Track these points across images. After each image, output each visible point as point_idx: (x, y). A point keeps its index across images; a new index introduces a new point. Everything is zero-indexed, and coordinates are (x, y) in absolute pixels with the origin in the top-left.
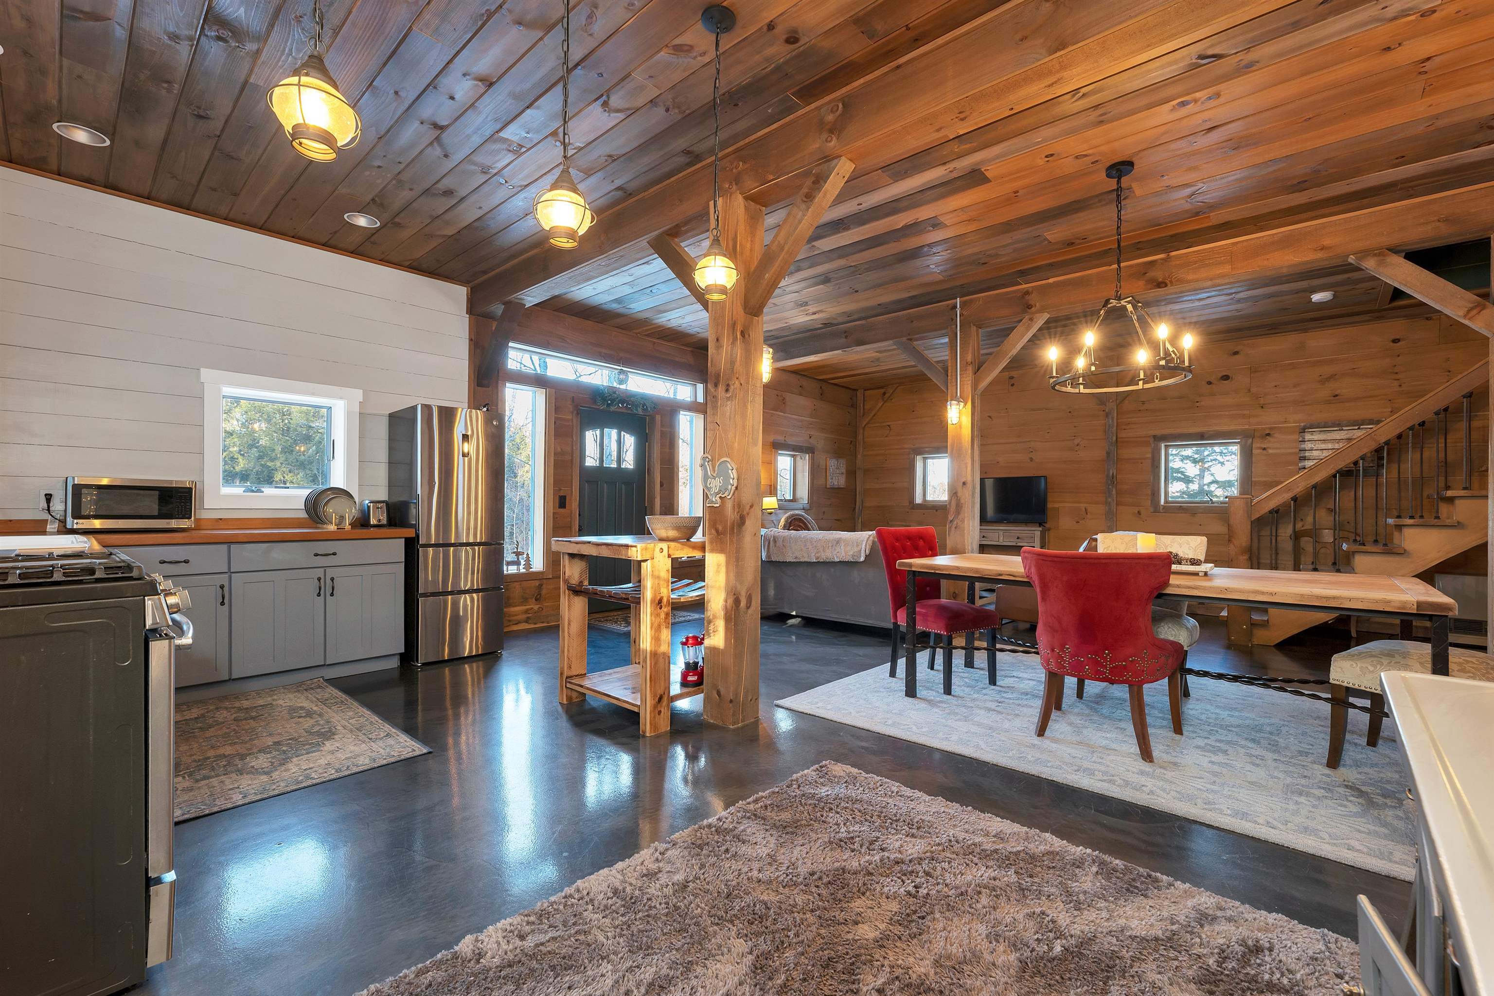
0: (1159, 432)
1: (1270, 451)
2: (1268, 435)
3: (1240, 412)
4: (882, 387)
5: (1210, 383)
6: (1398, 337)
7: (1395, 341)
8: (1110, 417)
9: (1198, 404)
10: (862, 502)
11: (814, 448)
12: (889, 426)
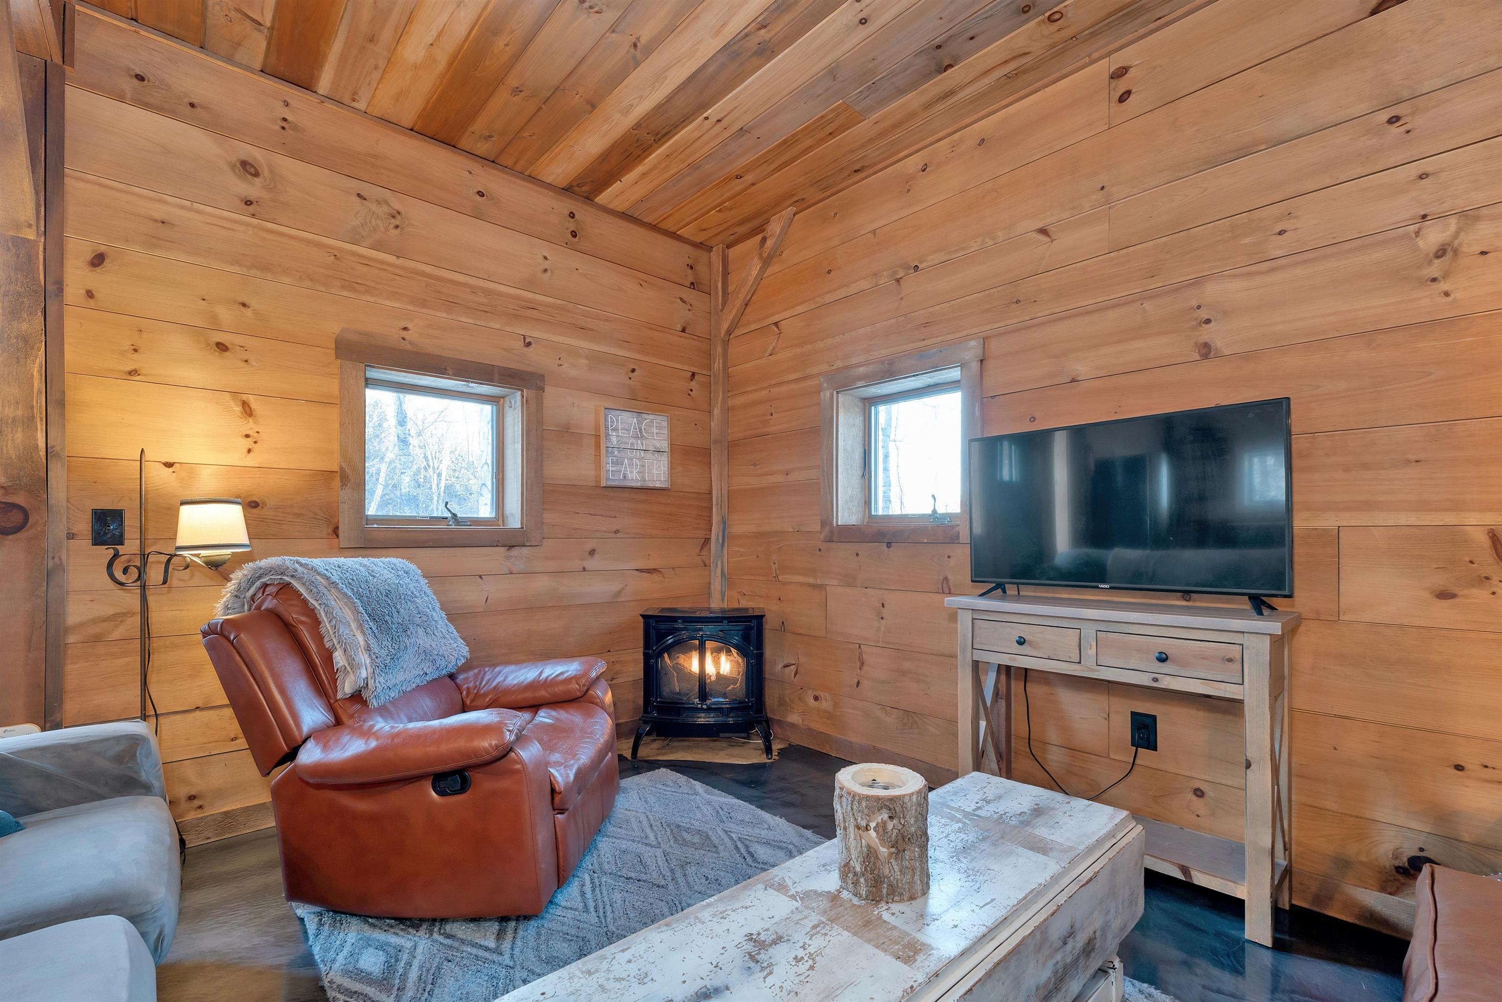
10: (724, 522)
11: (542, 377)
12: (776, 324)
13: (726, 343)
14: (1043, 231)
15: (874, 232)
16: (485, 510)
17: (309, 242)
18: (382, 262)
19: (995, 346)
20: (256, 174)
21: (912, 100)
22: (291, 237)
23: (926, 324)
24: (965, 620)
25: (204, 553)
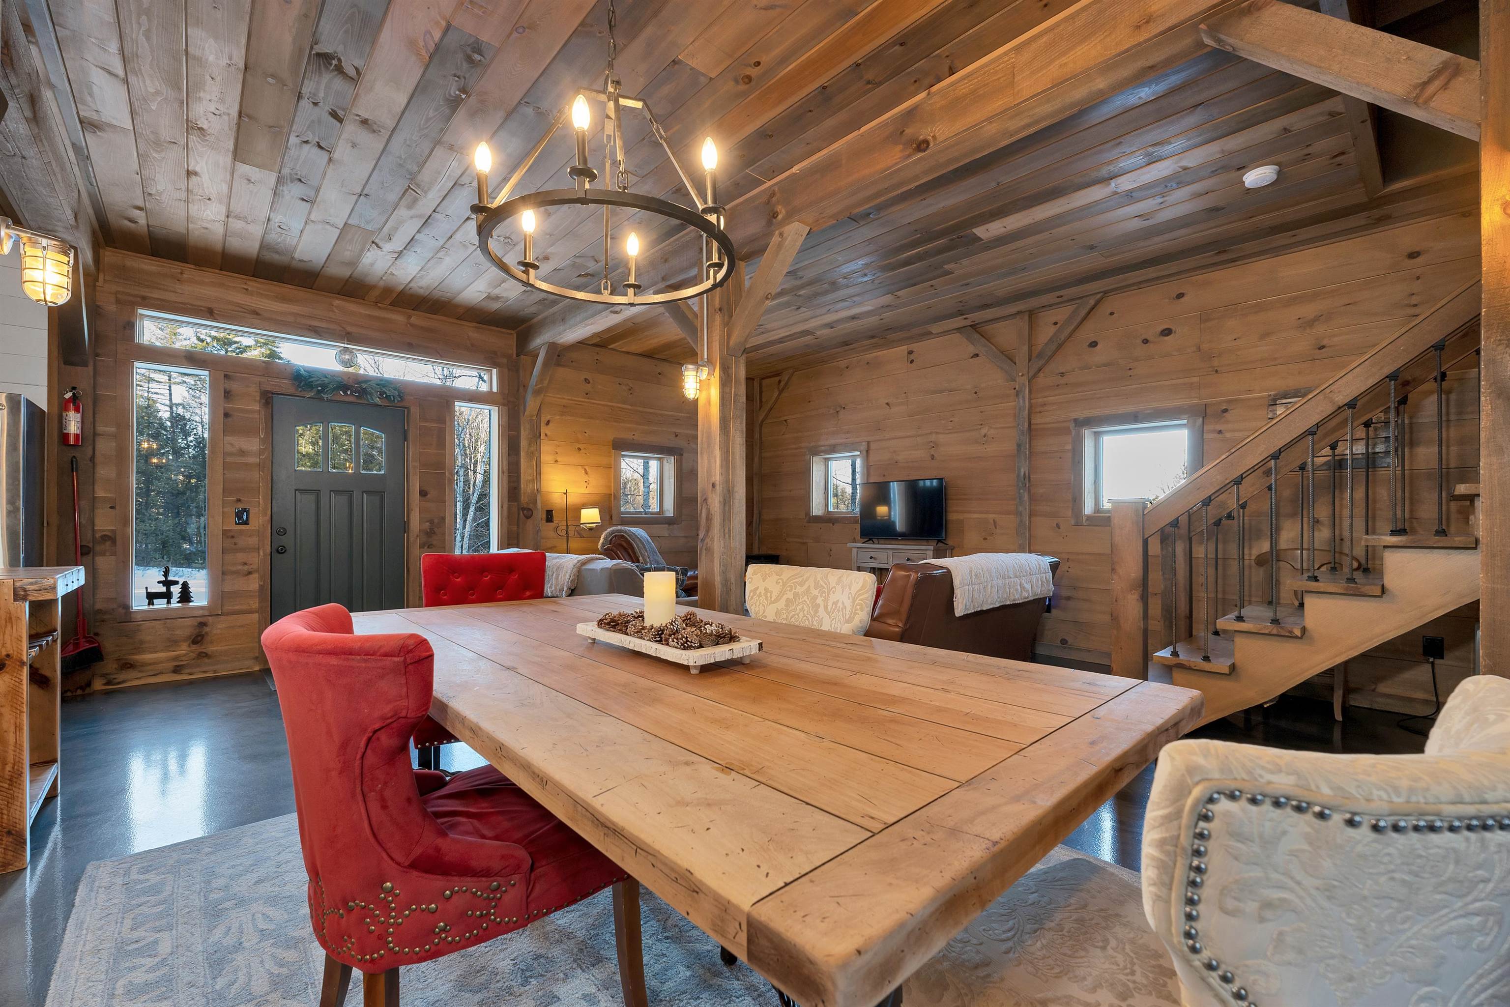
0: (1081, 415)
1: (1228, 435)
2: (1226, 411)
3: (1186, 380)
4: (778, 375)
5: (1146, 341)
6: (1417, 249)
7: (1413, 255)
8: (1021, 396)
9: (1130, 373)
10: (760, 514)
11: (682, 449)
12: (786, 421)
13: (761, 426)
14: (887, 404)
15: (828, 389)
16: (654, 507)
17: (603, 405)
18: (626, 409)
19: (873, 446)
20: (589, 383)
21: (839, 350)
22: (598, 404)
23: (848, 432)
24: (855, 550)
25: (588, 525)
